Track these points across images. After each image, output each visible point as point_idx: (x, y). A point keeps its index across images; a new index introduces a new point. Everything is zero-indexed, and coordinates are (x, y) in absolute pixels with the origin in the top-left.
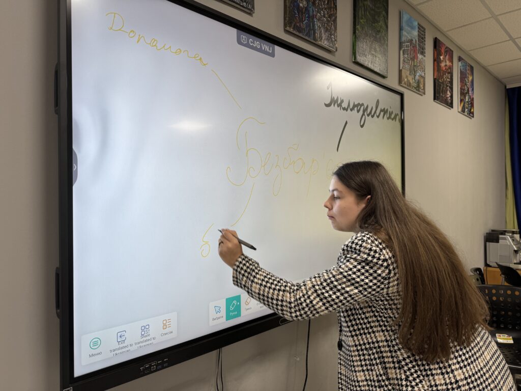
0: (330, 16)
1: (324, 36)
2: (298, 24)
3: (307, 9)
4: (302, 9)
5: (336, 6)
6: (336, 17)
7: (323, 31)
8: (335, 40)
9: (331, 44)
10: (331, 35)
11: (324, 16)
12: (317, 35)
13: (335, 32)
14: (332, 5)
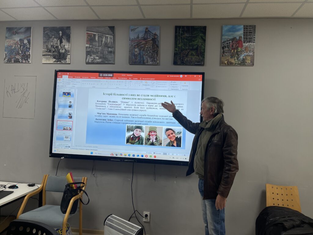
0: (154, 52)
1: (149, 61)
2: (134, 61)
3: (139, 54)
4: (136, 54)
5: (158, 47)
6: (158, 51)
7: (149, 59)
8: (157, 60)
9: (154, 63)
10: (154, 59)
11: (150, 53)
12: (145, 61)
13: (157, 56)
14: (156, 47)
